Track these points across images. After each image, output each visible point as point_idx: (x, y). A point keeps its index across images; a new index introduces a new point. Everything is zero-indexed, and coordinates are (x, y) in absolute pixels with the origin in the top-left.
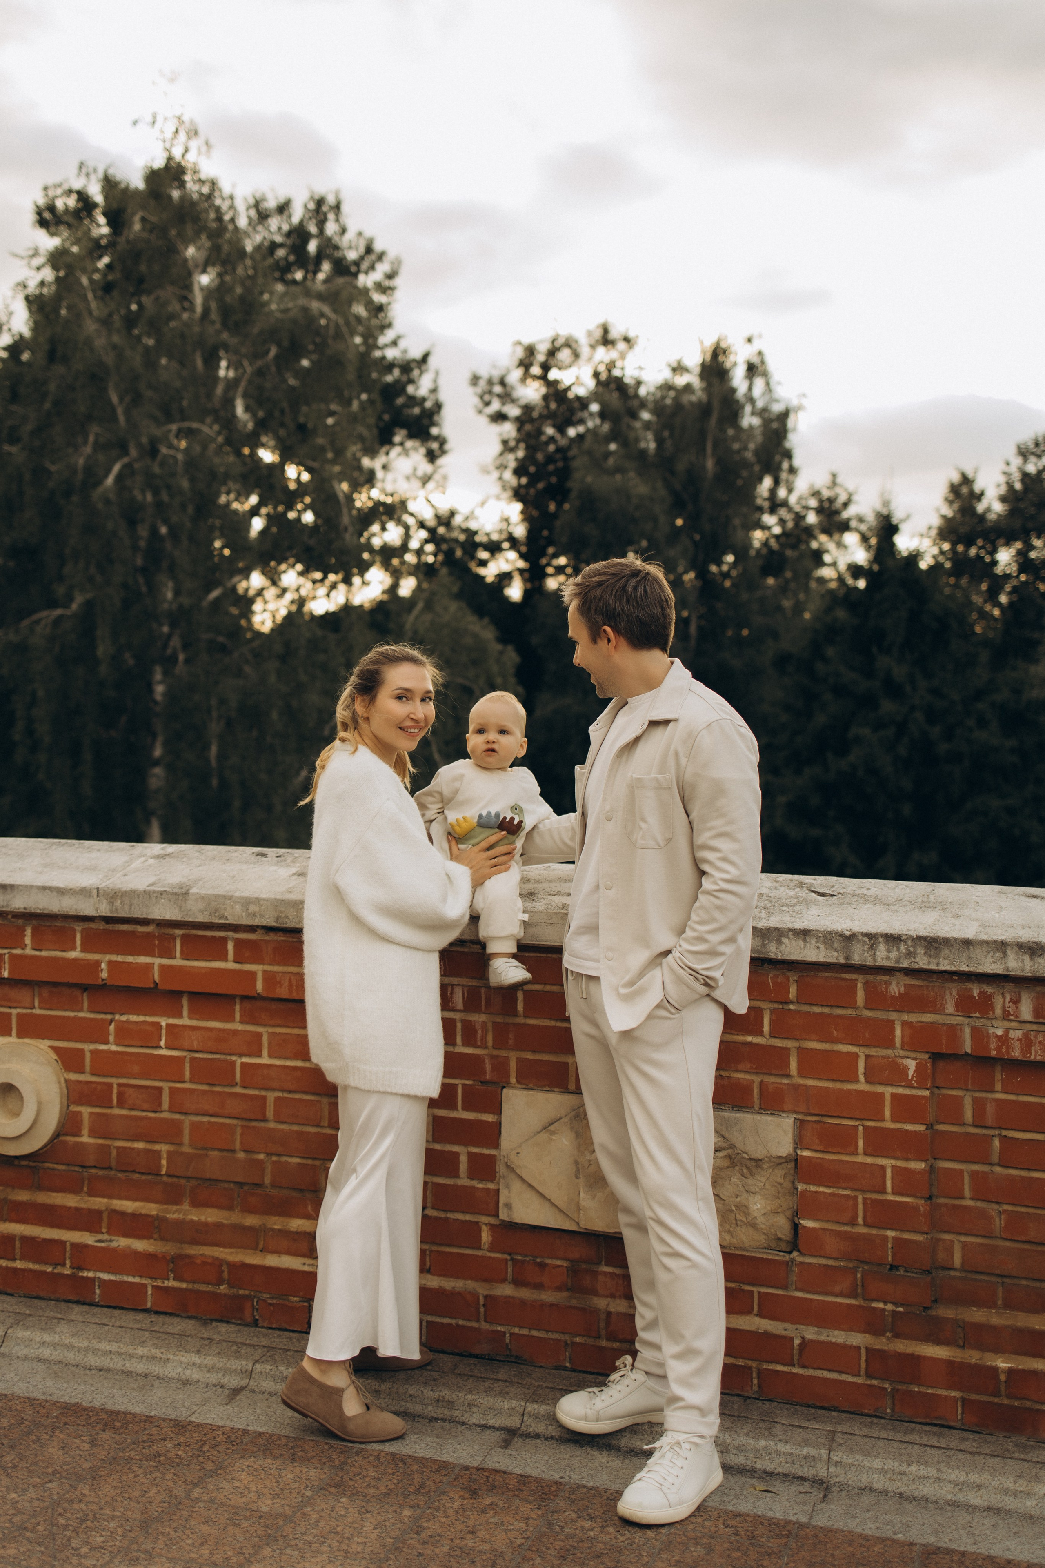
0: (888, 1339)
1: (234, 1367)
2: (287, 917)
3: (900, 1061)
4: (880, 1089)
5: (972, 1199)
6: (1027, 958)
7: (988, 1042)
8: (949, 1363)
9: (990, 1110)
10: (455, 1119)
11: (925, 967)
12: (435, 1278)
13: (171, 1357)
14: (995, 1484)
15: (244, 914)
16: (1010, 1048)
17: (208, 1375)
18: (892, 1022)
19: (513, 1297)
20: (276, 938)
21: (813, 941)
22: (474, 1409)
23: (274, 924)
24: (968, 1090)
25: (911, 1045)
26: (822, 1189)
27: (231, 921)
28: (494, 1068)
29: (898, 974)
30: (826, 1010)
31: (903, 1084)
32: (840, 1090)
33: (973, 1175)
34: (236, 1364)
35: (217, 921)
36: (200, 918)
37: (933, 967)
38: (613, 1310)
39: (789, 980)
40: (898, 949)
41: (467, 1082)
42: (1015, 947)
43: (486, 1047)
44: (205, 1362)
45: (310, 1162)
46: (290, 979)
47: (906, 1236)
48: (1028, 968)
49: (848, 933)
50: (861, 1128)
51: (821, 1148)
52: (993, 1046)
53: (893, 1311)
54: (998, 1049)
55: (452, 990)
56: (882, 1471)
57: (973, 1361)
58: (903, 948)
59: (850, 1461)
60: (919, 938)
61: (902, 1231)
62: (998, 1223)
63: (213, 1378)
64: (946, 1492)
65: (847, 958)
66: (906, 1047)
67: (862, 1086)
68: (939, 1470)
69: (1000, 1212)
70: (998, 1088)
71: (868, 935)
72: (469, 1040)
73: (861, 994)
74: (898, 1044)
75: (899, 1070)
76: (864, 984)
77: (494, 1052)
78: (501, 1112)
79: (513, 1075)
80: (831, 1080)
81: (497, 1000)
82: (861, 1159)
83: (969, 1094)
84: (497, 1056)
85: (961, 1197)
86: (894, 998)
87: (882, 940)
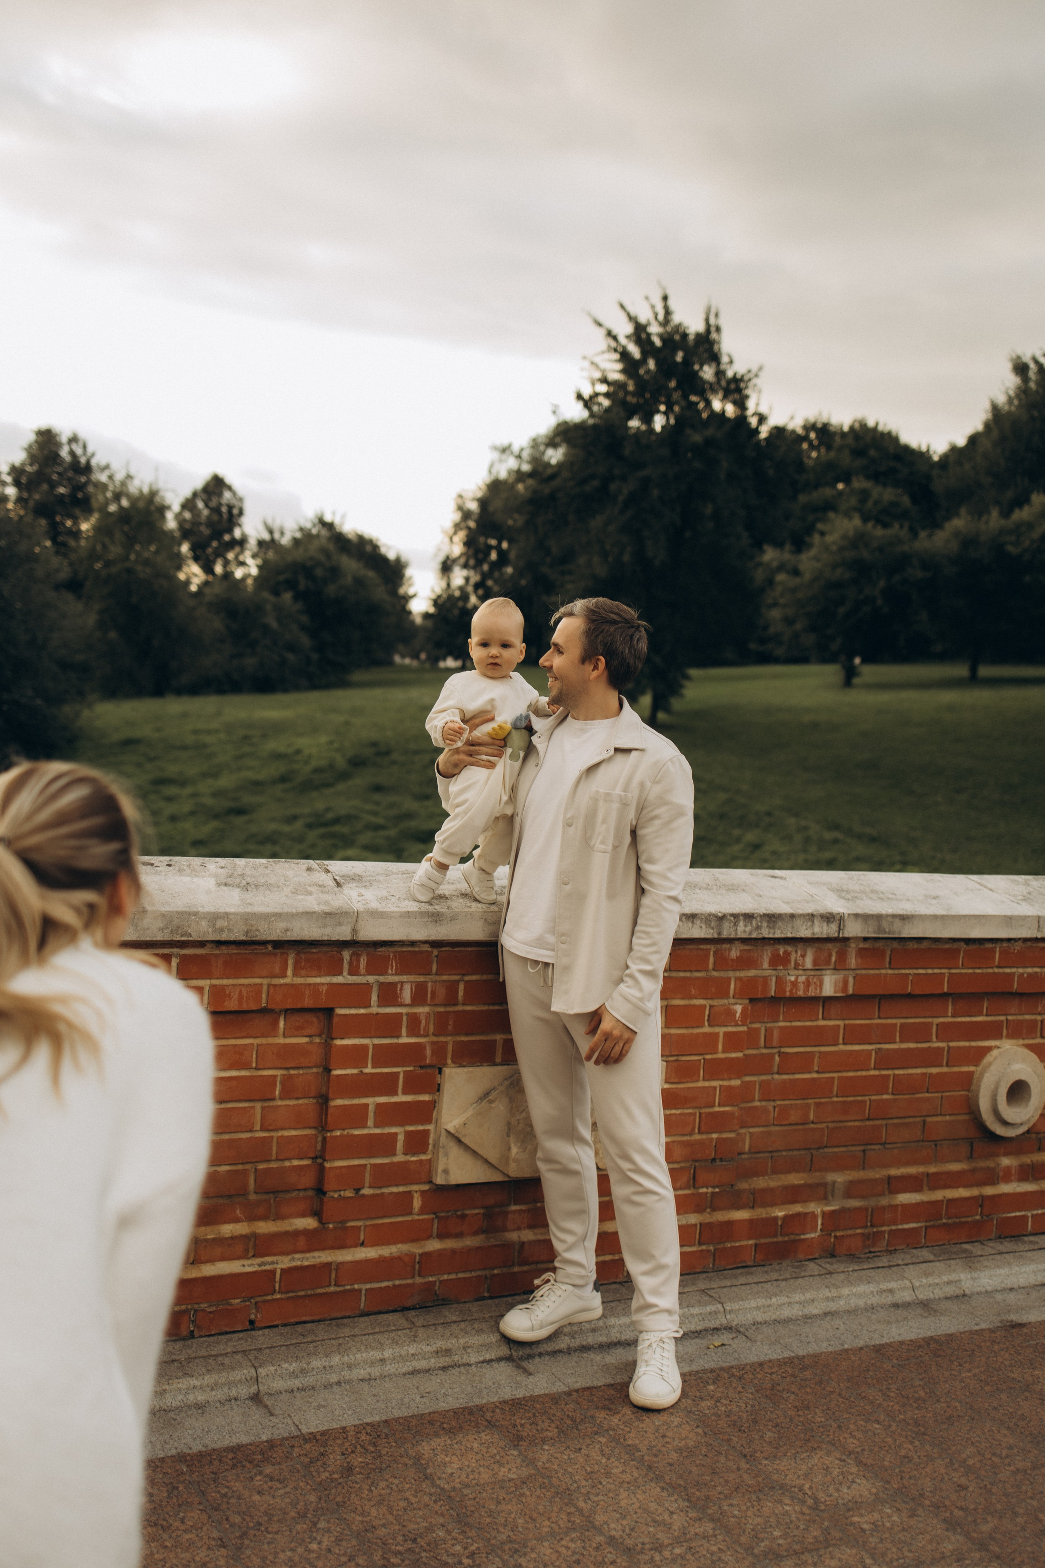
0: (709, 1213)
1: (238, 1378)
2: (258, 930)
3: (732, 1007)
4: (716, 1030)
5: (759, 1101)
6: (825, 924)
7: (785, 986)
8: (751, 1221)
9: (776, 1034)
10: (396, 1103)
11: (766, 936)
12: (369, 1249)
14: (821, 1296)
15: (210, 930)
16: (797, 989)
17: (214, 1393)
18: (729, 979)
19: (444, 1250)
20: (226, 951)
22: (469, 1350)
23: (244, 938)
24: (764, 1022)
25: (738, 996)
26: (673, 1111)
27: (195, 937)
28: (434, 1052)
29: (737, 942)
30: (688, 974)
31: (733, 1024)
32: (693, 1034)
33: (762, 1083)
34: (238, 1375)
35: (178, 939)
36: (159, 937)
37: (771, 936)
38: (525, 1240)
40: (751, 923)
41: (408, 1069)
42: (819, 918)
43: (426, 1035)
44: (205, 1382)
45: (240, 1167)
46: (241, 991)
47: (724, 1135)
48: (825, 932)
49: (720, 915)
50: (702, 1061)
51: (676, 1080)
52: (788, 989)
53: (713, 1193)
54: (791, 991)
55: (402, 986)
56: (758, 1308)
57: (764, 1216)
58: (754, 923)
59: (737, 1307)
60: (765, 915)
61: (720, 1132)
62: (772, 1115)
63: (220, 1394)
64: (795, 1311)
65: (719, 934)
66: (737, 996)
67: (706, 1029)
68: (788, 1296)
69: (775, 1107)
70: (781, 1018)
71: (733, 915)
72: (413, 1030)
73: (711, 960)
74: (731, 995)
75: (731, 1013)
76: (715, 952)
77: (435, 1039)
78: (438, 1090)
79: (449, 1056)
80: (687, 1028)
81: (441, 992)
82: (701, 1084)
83: (764, 1025)
84: (437, 1042)
85: (753, 1100)
86: (732, 960)
87: (741, 918)
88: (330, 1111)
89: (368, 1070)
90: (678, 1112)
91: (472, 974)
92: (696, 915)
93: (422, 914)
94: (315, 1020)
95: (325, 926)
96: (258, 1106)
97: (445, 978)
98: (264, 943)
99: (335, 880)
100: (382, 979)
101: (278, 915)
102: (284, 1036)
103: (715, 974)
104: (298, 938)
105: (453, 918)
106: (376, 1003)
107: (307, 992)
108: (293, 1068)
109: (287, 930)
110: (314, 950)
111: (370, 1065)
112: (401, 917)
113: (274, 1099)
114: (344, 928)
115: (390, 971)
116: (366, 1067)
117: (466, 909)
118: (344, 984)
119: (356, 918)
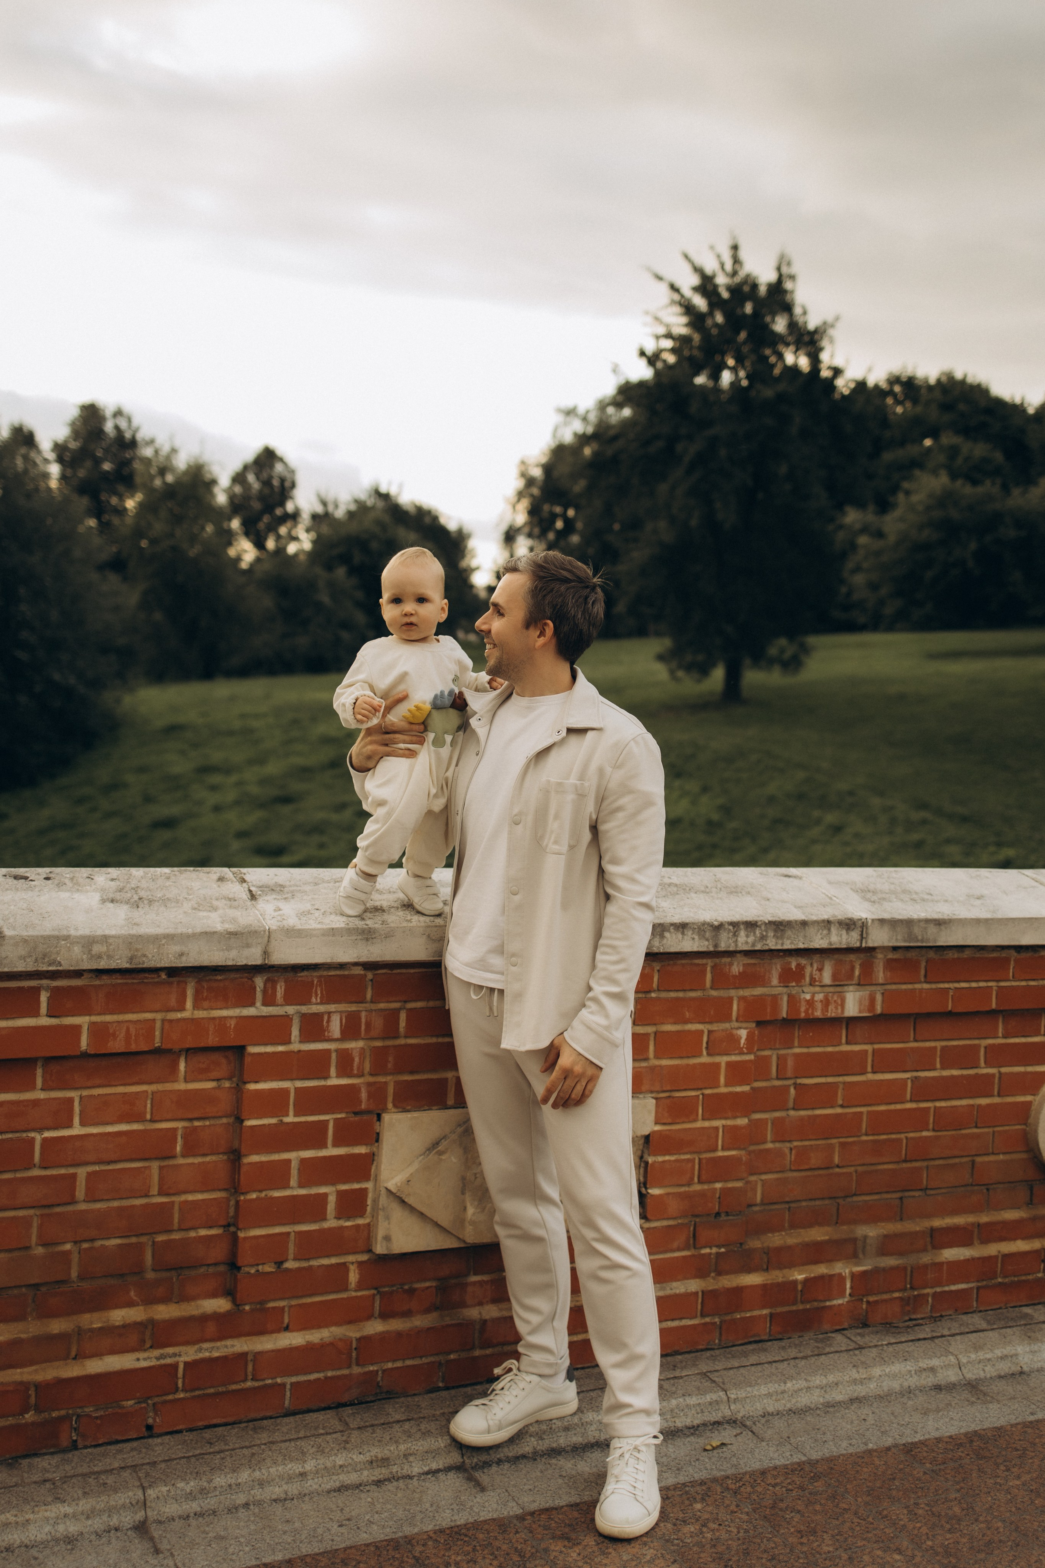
0: (714, 1278)
1: (121, 1502)
2: (145, 956)
3: (735, 1032)
4: (717, 1059)
5: (772, 1142)
6: (844, 932)
7: (800, 1007)
8: (764, 1287)
9: (790, 1063)
10: (325, 1157)
11: (773, 948)
12: (295, 1334)
13: (31, 1516)
14: (847, 1378)
15: (85, 957)
16: (814, 1009)
17: (90, 1522)
18: (731, 999)
19: (387, 1332)
20: (109, 982)
21: (690, 933)
22: (411, 1459)
23: (128, 966)
24: (775, 1049)
25: (743, 1017)
26: (667, 1158)
27: (65, 966)
28: (370, 1095)
29: (738, 955)
30: (681, 994)
31: (737, 1052)
32: (688, 1065)
33: (775, 1121)
34: (121, 1498)
35: (45, 969)
36: (20, 967)
37: (779, 947)
38: (487, 1317)
39: (653, 970)
40: (755, 933)
41: (339, 1116)
42: (837, 925)
43: (361, 1075)
44: (80, 1509)
45: (134, 1240)
46: (128, 1029)
47: (730, 1185)
48: (844, 941)
49: (716, 923)
50: (701, 1097)
51: (670, 1120)
52: (803, 1009)
53: (717, 1253)
54: (806, 1011)
55: (329, 1017)
56: (769, 1395)
57: (780, 1280)
58: (758, 932)
59: (744, 1395)
60: (770, 922)
61: (726, 1181)
62: (789, 1159)
63: (98, 1524)
64: (815, 1398)
65: (716, 946)
66: (741, 1019)
67: (705, 1059)
68: (806, 1379)
69: (791, 1149)
70: (796, 1044)
71: (733, 924)
72: (345, 1070)
73: (709, 976)
74: (734, 1018)
75: (733, 1039)
76: (713, 967)
77: (371, 1079)
78: (377, 1141)
79: (390, 1099)
80: (682, 1058)
81: (378, 1023)
82: (699, 1124)
83: (775, 1052)
84: (375, 1083)
85: (765, 1142)
86: (734, 977)
87: (742, 927)
88: (243, 1170)
89: (290, 1119)
90: (673, 1158)
91: (416, 1001)
92: (687, 924)
93: (349, 931)
94: (224, 1061)
95: (229, 949)
96: (155, 1165)
97: (382, 1006)
98: (156, 970)
99: (250, 891)
100: (304, 1009)
101: (170, 937)
102: (186, 1081)
103: (714, 993)
104: (196, 964)
105: (389, 935)
106: (298, 1039)
107: (211, 1028)
108: (198, 1119)
109: (182, 954)
110: (219, 978)
111: (291, 1112)
112: (323, 935)
113: (174, 1157)
114: (253, 950)
115: (314, 1000)
116: (287, 1115)
117: (405, 924)
118: (257, 1017)
119: (269, 937)
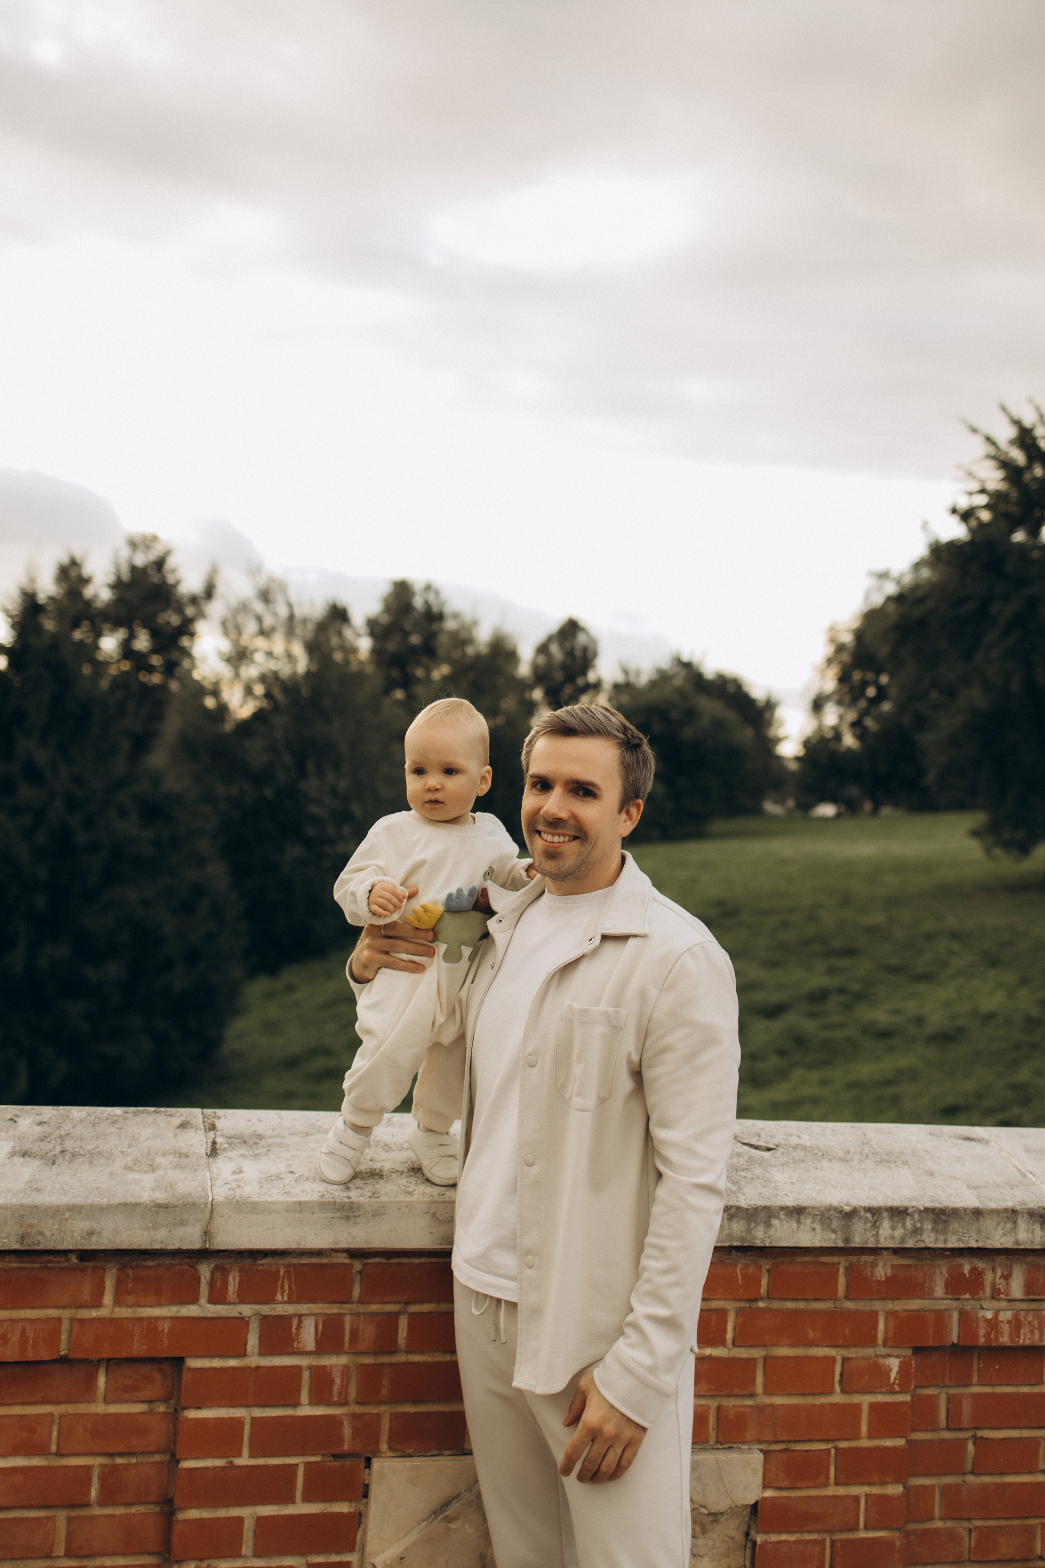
2: (41, 1233)
3: (881, 1361)
4: (856, 1399)
5: (942, 1519)
6: (1038, 1227)
7: (977, 1328)
9: (967, 1408)
10: (291, 1517)
11: (932, 1245)
16: (998, 1333)
18: (875, 1314)
21: (809, 1221)
24: (943, 1387)
25: (894, 1341)
26: (784, 1537)
28: (355, 1431)
29: (885, 1253)
30: (801, 1305)
31: (884, 1390)
32: (814, 1406)
33: (945, 1490)
37: (940, 1245)
39: (760, 1270)
40: (904, 1224)
41: (312, 1459)
42: (1026, 1216)
43: (345, 1403)
46: (24, 1330)
49: (847, 1209)
50: (833, 1451)
51: (787, 1484)
52: (982, 1332)
54: (987, 1335)
55: (300, 1322)
58: (909, 1223)
60: (927, 1210)
62: (967, 1544)
65: (847, 1240)
66: (890, 1343)
67: (838, 1398)
69: (970, 1530)
70: (975, 1380)
71: (871, 1210)
72: (320, 1395)
73: (842, 1281)
74: (880, 1340)
75: (878, 1373)
76: (847, 1269)
77: (358, 1409)
78: (366, 1495)
79: (384, 1437)
80: (803, 1394)
81: (368, 1332)
82: (831, 1491)
83: (944, 1391)
84: (362, 1415)
85: (931, 1519)
86: (878, 1282)
87: (885, 1214)
88: (177, 1529)
89: (244, 1460)
90: (792, 1538)
91: (422, 1302)
92: (804, 1208)
93: (324, 1206)
94: (157, 1376)
95: (156, 1227)
96: (61, 1516)
97: (374, 1308)
98: (65, 1253)
99: (214, 1143)
100: (266, 1309)
101: (76, 1210)
102: (106, 1401)
103: (849, 1305)
104: (110, 1247)
105: (378, 1213)
106: (256, 1350)
107: (137, 1332)
108: (121, 1454)
109: (91, 1233)
110: (150, 1263)
111: (246, 1451)
112: (287, 1211)
113: (87, 1505)
114: (189, 1229)
115: (279, 1297)
116: (240, 1455)
117: (402, 1198)
118: (200, 1318)
119: (212, 1212)
